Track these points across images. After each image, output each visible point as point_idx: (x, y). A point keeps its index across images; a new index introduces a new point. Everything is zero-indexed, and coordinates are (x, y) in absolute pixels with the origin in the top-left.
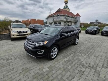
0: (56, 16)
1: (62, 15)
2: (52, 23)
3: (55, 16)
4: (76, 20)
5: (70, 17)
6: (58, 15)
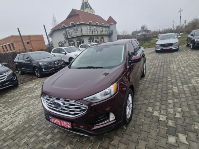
0: (70, 27)
1: (82, 24)
2: (65, 43)
3: (67, 28)
4: (109, 30)
5: (98, 26)
6: (73, 24)
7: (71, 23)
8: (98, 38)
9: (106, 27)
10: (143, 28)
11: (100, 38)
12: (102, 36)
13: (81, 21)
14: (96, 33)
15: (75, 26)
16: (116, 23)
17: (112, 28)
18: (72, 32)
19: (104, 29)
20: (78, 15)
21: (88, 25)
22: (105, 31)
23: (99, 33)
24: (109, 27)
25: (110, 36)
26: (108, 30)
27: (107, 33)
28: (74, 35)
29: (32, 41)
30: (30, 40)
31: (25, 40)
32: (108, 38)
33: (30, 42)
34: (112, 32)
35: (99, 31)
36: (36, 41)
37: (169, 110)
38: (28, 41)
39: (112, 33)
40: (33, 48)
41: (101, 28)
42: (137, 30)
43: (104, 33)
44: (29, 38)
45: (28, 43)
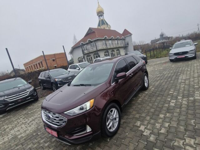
0: (87, 44)
1: (98, 40)
3: (85, 45)
4: (125, 42)
5: (114, 39)
6: (90, 41)
7: (88, 40)
8: (114, 51)
9: (121, 39)
10: (162, 35)
11: (115, 50)
12: (118, 49)
13: (97, 37)
14: (112, 47)
15: (92, 42)
16: (131, 34)
17: (127, 39)
18: (90, 48)
19: (119, 42)
20: (94, 32)
21: (104, 40)
22: (120, 44)
23: (115, 46)
24: (124, 39)
25: (126, 47)
26: (123, 42)
27: (122, 45)
28: (91, 50)
29: (57, 58)
30: (55, 58)
31: (51, 58)
32: (124, 49)
33: (56, 59)
34: (128, 43)
35: (115, 44)
36: (60, 58)
37: (157, 125)
38: (54, 59)
39: (128, 45)
40: (57, 65)
41: (116, 41)
42: (156, 39)
43: (120, 45)
44: (55, 56)
45: (54, 60)
